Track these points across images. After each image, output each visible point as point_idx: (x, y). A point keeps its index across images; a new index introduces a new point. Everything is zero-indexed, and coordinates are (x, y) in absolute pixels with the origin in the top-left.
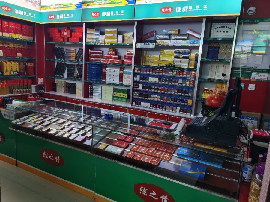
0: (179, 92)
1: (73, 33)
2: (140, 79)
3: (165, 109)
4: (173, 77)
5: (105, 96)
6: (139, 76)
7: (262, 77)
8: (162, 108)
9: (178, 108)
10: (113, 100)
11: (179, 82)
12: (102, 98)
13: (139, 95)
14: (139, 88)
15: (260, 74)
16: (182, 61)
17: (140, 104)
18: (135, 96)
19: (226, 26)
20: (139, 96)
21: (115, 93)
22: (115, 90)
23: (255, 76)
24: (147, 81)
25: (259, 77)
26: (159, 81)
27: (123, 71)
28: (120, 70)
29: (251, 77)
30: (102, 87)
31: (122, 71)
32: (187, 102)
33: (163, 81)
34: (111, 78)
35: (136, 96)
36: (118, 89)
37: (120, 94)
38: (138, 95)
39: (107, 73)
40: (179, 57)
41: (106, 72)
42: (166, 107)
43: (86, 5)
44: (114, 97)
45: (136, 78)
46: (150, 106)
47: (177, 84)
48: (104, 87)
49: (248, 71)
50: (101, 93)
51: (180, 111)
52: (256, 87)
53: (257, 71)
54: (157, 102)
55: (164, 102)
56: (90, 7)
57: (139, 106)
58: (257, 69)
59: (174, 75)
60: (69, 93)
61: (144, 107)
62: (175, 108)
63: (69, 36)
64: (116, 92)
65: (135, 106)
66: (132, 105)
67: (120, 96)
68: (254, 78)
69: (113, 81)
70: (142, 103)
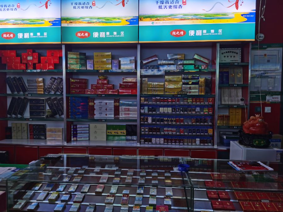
0: (197, 122)
1: (42, 58)
2: (149, 111)
3: (183, 143)
4: (189, 106)
5: (96, 137)
6: (146, 108)
7: (276, 99)
8: (180, 142)
9: (198, 140)
10: (107, 140)
11: (197, 111)
12: (91, 139)
13: (149, 130)
14: (147, 121)
15: (274, 96)
16: (191, 88)
17: (150, 141)
18: (143, 131)
19: (232, 51)
20: (149, 132)
21: (109, 131)
22: (108, 127)
23: (269, 98)
24: (158, 113)
25: (273, 100)
26: (172, 111)
27: (119, 102)
28: (115, 102)
29: (266, 100)
30: (89, 125)
31: (117, 103)
32: (207, 132)
33: (177, 111)
34: (102, 113)
35: (145, 131)
36: (113, 125)
37: (116, 131)
38: (147, 130)
39: (95, 107)
40: (187, 84)
41: (95, 105)
42: (183, 140)
43: (68, 22)
44: (107, 136)
45: (143, 110)
46: (164, 142)
47: (194, 112)
48: (92, 125)
49: (263, 94)
50: (89, 133)
51: (200, 143)
52: (271, 109)
53: (270, 94)
54: (172, 136)
55: (180, 135)
56: (73, 25)
57: (149, 143)
58: (271, 92)
59: (189, 103)
60: (34, 138)
61: (156, 144)
62: (193, 140)
63: (36, 61)
64: (110, 129)
65: (144, 144)
66: (140, 144)
67: (116, 134)
68: (268, 101)
69: (106, 116)
70: (154, 140)
